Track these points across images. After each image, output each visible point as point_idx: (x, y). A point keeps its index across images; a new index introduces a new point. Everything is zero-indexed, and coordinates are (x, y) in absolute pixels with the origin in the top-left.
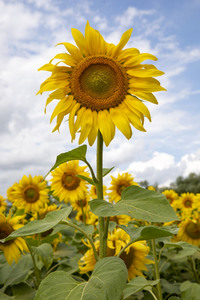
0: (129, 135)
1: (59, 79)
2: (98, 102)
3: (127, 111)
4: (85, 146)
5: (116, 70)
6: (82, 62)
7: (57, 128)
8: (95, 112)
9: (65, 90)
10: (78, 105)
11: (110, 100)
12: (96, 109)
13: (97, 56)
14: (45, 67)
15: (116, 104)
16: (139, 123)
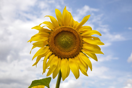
0: (77, 76)
1: (42, 35)
2: (63, 53)
3: (78, 62)
4: (50, 78)
5: (77, 37)
6: (58, 28)
7: (36, 64)
8: (60, 59)
9: (44, 42)
10: (51, 53)
11: (70, 53)
12: (61, 57)
13: (67, 27)
14: (36, 27)
15: (73, 56)
16: (85, 70)
